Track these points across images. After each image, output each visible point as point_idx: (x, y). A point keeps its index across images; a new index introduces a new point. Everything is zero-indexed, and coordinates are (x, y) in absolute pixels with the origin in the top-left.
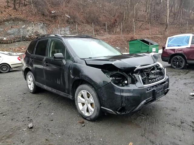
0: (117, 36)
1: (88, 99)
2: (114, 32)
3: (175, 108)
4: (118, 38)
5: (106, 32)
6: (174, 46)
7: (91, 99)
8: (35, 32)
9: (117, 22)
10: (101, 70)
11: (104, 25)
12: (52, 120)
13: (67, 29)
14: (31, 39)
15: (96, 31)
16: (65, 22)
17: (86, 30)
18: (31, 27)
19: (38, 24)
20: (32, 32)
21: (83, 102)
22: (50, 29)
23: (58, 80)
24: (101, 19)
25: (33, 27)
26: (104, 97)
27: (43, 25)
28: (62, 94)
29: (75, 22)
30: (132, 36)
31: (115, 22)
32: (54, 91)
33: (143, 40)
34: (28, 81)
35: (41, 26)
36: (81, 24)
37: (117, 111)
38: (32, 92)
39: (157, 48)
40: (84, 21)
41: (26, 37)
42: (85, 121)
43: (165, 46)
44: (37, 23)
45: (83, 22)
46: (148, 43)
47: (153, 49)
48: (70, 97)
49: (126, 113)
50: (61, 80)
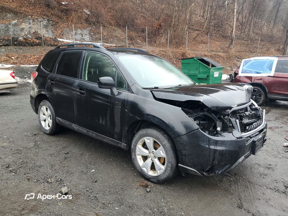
0: (162, 49)
1: (154, 150)
2: (158, 42)
3: (270, 165)
4: (163, 53)
5: (145, 41)
6: (251, 72)
7: (161, 152)
8: (34, 33)
9: (162, 29)
10: (180, 108)
11: (143, 31)
12: (96, 181)
13: (86, 32)
14: (27, 43)
15: (131, 38)
16: (82, 21)
17: (116, 36)
18: (26, 24)
19: (39, 20)
20: (29, 33)
21: (145, 155)
22: (58, 29)
23: (101, 118)
24: (139, 21)
25: (30, 24)
26: (184, 150)
27: (47, 23)
28: (107, 139)
29: (98, 22)
30: (184, 51)
31: (159, 28)
32: (92, 134)
33: (202, 59)
34: (41, 115)
35: (45, 24)
36: (108, 26)
37: (203, 171)
38: (48, 132)
39: (221, 71)
40: (112, 22)
41: (19, 39)
42: (149, 183)
43: (238, 72)
44: (37, 19)
45: (110, 24)
46: (208, 63)
47: (215, 73)
48: (123, 145)
49: (215, 173)
50: (108, 118)
